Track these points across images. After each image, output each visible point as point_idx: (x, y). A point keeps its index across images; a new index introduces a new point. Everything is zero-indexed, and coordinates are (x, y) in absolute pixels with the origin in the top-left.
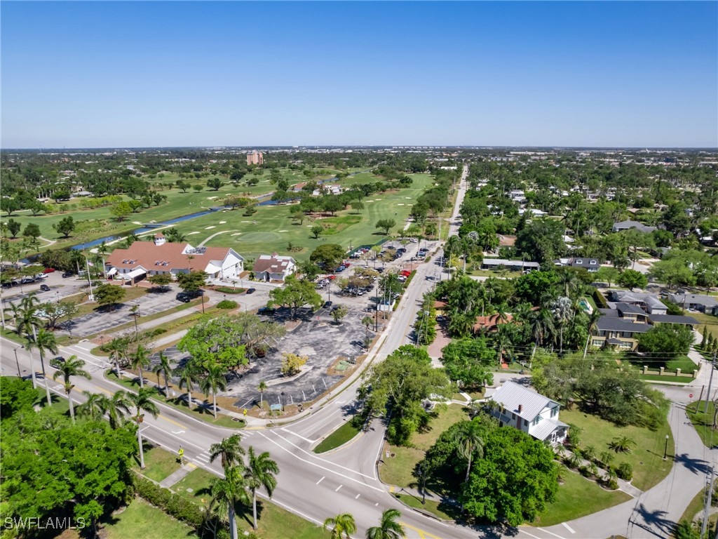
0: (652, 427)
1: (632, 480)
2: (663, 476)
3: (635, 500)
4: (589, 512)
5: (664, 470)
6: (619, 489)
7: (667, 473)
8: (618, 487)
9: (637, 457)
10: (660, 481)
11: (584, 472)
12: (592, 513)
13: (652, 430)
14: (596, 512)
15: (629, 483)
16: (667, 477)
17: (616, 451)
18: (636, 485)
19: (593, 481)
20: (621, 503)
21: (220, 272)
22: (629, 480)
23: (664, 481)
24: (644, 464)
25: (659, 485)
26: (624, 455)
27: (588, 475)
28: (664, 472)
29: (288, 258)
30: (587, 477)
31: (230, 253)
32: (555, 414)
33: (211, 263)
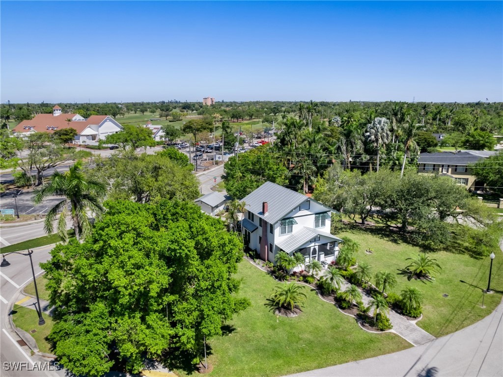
0: (476, 254)
1: (420, 319)
2: (480, 316)
3: (417, 351)
4: (315, 364)
5: (484, 307)
6: (392, 331)
7: (489, 312)
8: (389, 327)
9: (442, 287)
10: (473, 322)
11: (341, 302)
12: (320, 367)
13: (476, 258)
14: (328, 365)
15: (413, 322)
16: (488, 319)
17: (409, 279)
18: (425, 326)
19: (350, 316)
20: (384, 353)
21: (98, 136)
22: (415, 317)
23: (480, 324)
24: (449, 298)
25: (468, 330)
26: (421, 283)
27: (344, 305)
28: (482, 310)
29: (159, 126)
30: (343, 308)
31: (108, 121)
32: (323, 224)
33: (89, 127)
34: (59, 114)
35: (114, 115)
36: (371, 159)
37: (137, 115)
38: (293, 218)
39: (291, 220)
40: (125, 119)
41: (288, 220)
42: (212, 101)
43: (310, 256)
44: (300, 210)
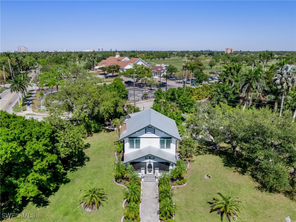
31: (140, 61)
32: (168, 146)
33: (130, 64)
34: (118, 57)
35: (164, 58)
36: (276, 99)
37: (179, 58)
38: (140, 138)
39: (137, 139)
40: (170, 60)
41: (136, 139)
42: (232, 51)
43: (146, 169)
44: (146, 133)
